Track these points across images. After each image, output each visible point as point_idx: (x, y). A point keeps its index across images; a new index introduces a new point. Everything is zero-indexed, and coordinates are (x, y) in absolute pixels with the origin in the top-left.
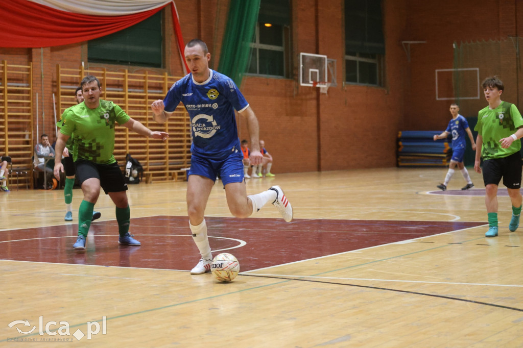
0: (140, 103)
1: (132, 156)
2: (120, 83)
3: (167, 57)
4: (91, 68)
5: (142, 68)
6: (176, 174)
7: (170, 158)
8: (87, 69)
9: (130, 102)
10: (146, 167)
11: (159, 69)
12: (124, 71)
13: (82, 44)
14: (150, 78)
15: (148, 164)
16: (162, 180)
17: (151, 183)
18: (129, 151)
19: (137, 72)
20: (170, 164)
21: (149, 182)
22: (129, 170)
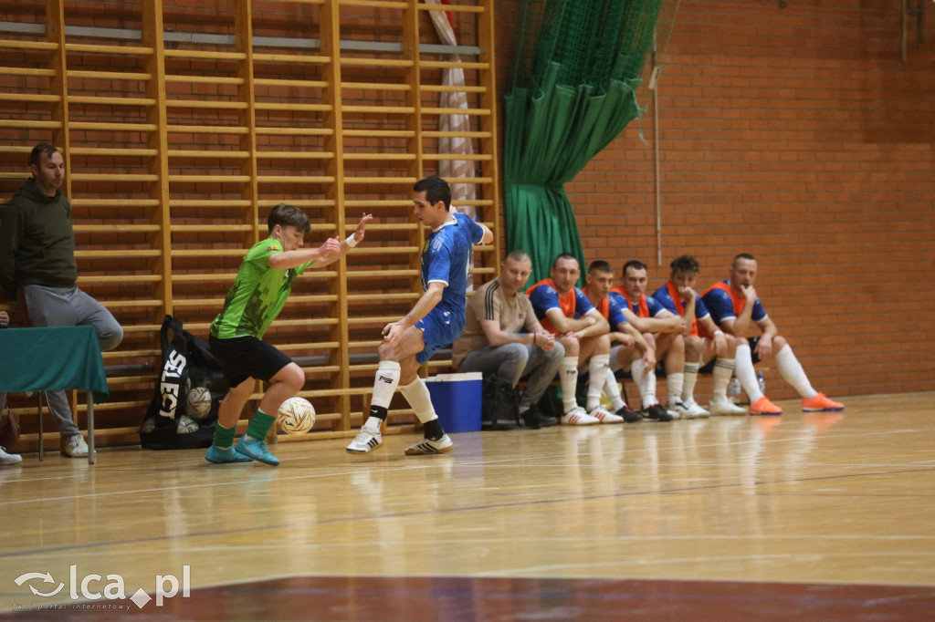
0: (219, 93)
1: (186, 326)
9: (173, 91)
18: (173, 304)
22: (176, 387)
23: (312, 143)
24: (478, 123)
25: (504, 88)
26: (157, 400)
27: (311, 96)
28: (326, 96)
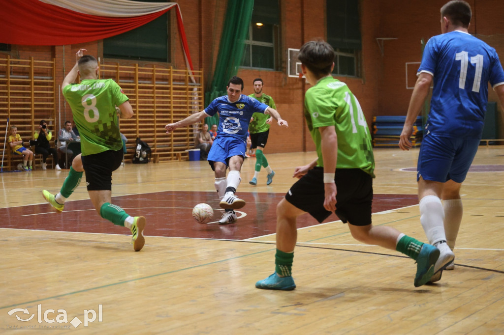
0: (149, 93)
1: (142, 139)
2: (131, 76)
3: (172, 53)
4: (107, 63)
5: (151, 63)
6: (180, 155)
7: (175, 141)
8: (103, 64)
9: (140, 92)
10: (153, 149)
11: (165, 63)
12: (135, 65)
13: (98, 42)
14: (158, 71)
15: (156, 146)
16: (167, 160)
17: (158, 162)
18: (139, 135)
19: (146, 66)
20: (174, 146)
21: (156, 161)
22: (139, 152)
23: (167, 102)
24: (200, 99)
25: (205, 92)
26: (135, 154)
27: (166, 93)
28: (170, 93)
